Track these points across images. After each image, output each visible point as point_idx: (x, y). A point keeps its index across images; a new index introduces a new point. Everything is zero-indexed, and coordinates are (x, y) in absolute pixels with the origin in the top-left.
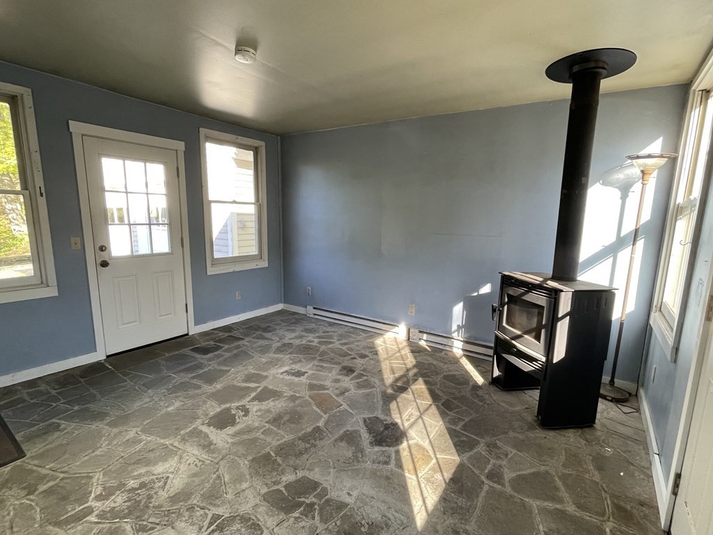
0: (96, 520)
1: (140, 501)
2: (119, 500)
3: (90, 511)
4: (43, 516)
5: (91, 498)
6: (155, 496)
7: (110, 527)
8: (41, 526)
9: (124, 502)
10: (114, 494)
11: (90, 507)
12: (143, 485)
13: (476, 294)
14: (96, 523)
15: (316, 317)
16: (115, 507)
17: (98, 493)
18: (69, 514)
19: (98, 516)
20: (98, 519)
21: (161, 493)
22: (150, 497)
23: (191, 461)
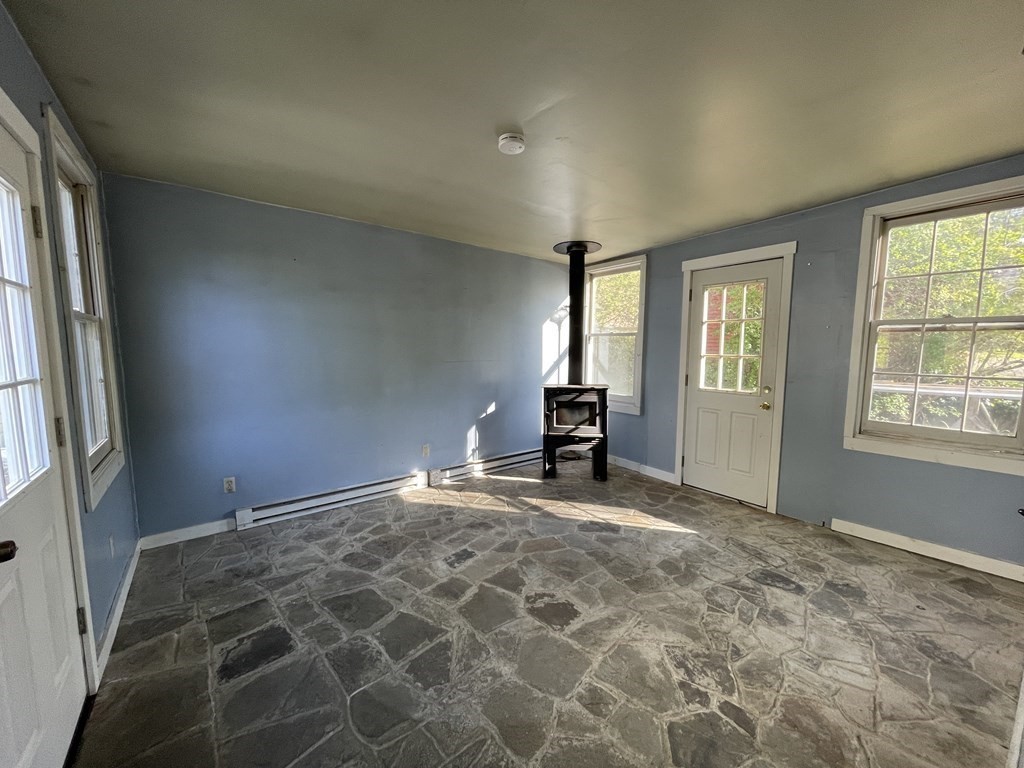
0: (736, 694)
1: (702, 663)
2: (706, 682)
3: (725, 707)
4: (745, 757)
5: (707, 711)
6: (695, 651)
7: (742, 677)
8: (759, 752)
9: (707, 676)
10: (698, 690)
11: (720, 708)
12: (680, 665)
13: (484, 415)
14: (739, 693)
15: (262, 523)
16: (716, 682)
17: (699, 706)
18: (735, 725)
19: (731, 693)
20: (734, 692)
21: (689, 648)
22: (697, 656)
23: (640, 632)
